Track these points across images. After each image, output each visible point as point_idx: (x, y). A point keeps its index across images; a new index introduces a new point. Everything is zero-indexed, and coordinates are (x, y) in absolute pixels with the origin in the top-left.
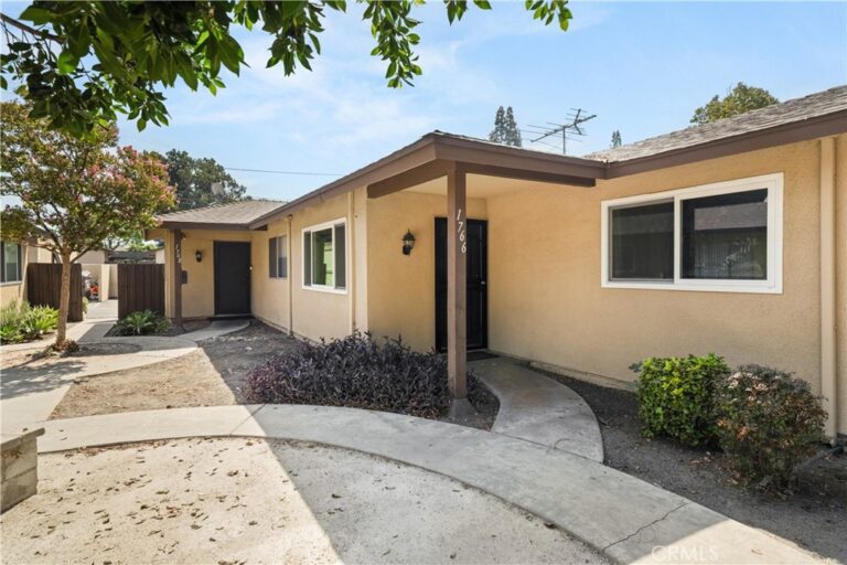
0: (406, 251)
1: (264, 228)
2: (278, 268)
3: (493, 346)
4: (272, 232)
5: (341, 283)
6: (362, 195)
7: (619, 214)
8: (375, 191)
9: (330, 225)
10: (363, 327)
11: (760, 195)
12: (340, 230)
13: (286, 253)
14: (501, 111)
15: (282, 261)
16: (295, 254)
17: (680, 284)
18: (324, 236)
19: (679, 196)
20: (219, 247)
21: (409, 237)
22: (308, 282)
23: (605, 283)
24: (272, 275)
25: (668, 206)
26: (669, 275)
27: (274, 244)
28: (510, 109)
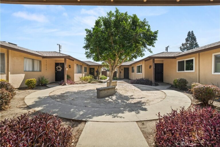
0: (150, 68)
1: (131, 66)
2: (133, 71)
3: (164, 82)
4: (132, 66)
5: (141, 73)
6: (144, 61)
7: (179, 62)
8: (145, 61)
9: (140, 65)
10: (144, 77)
11: (192, 60)
12: (141, 65)
13: (134, 69)
14: (189, 32)
15: (134, 70)
16: (135, 69)
17: (185, 71)
18: (139, 66)
19: (185, 60)
20: (125, 68)
21: (150, 66)
22: (137, 73)
23: (177, 72)
24: (132, 72)
25: (184, 61)
26: (184, 70)
27: (133, 68)
28: (192, 31)
